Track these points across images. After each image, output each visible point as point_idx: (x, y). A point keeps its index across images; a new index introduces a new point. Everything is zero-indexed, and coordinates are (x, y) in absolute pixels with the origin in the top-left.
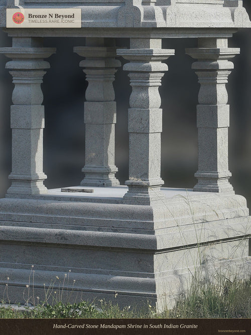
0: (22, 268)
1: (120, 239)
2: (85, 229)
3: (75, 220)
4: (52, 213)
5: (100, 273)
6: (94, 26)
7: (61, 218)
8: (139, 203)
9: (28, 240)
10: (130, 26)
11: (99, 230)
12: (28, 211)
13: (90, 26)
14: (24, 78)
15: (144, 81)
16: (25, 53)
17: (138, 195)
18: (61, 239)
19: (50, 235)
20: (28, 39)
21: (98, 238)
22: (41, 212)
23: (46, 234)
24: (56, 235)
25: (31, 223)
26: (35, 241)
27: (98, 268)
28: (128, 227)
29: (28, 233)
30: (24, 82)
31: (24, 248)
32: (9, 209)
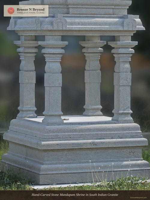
0: (66, 164)
1: (127, 142)
2: (104, 139)
3: (97, 134)
4: (82, 132)
6: (111, 29)
7: (89, 134)
8: (128, 123)
9: (73, 148)
10: (131, 29)
11: (112, 138)
12: (68, 132)
13: (108, 29)
15: (128, 58)
17: (126, 118)
18: (94, 145)
19: (87, 143)
21: (115, 143)
22: (76, 132)
23: (84, 143)
24: (90, 143)
25: (71, 138)
26: (77, 148)
27: (111, 159)
28: (128, 135)
29: (73, 144)
31: (66, 152)
32: (56, 132)
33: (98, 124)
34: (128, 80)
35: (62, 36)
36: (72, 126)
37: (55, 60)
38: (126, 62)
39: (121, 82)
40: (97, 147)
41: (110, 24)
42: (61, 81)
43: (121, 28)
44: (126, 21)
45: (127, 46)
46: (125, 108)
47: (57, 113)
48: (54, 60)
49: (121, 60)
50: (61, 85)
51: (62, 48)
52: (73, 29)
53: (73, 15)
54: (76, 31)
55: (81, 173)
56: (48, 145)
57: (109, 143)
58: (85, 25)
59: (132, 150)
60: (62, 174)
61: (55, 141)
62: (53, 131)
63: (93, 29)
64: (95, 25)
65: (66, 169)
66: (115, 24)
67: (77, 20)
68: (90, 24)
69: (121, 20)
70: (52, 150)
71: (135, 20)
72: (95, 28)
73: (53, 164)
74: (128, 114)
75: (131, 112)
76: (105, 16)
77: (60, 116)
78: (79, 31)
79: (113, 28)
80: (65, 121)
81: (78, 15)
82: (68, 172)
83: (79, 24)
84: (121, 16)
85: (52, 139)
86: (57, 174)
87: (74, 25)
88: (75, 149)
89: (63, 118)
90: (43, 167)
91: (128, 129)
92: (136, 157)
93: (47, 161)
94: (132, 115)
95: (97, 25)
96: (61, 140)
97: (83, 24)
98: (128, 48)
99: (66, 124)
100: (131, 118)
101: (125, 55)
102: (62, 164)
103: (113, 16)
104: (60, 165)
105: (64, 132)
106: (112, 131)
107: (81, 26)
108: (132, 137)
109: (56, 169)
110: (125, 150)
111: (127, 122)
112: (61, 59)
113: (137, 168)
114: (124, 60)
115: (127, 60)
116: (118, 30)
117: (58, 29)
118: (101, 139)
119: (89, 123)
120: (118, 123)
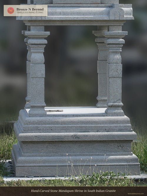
0: (46, 156)
1: (113, 136)
2: (88, 132)
3: (81, 127)
4: (65, 124)
5: (98, 155)
6: (95, 19)
7: (72, 127)
8: (117, 116)
9: (54, 140)
10: (118, 19)
11: (97, 131)
12: (49, 124)
13: (92, 19)
14: (39, 49)
15: (118, 49)
16: (44, 34)
17: (116, 111)
18: (76, 138)
19: (68, 136)
20: (42, 27)
21: (99, 136)
22: (58, 124)
23: (65, 136)
24: (72, 136)
25: (52, 130)
26: (58, 140)
27: (97, 152)
28: (116, 129)
29: (53, 136)
30: (39, 51)
31: (47, 145)
32: (36, 123)
33: (84, 116)
34: (118, 71)
35: (45, 26)
36: (54, 118)
37: (38, 51)
38: (116, 53)
39: (111, 73)
40: (80, 140)
41: (94, 14)
42: (43, 72)
43: (106, 18)
44: (112, 10)
45: (116, 37)
46: (116, 100)
47: (39, 105)
48: (36, 51)
49: (110, 51)
50: (44, 76)
51: (45, 38)
52: (54, 19)
53: (57, 5)
54: (58, 21)
55: (61, 166)
56: (26, 137)
57: (93, 136)
58: (67, 15)
59: (121, 144)
60: (40, 166)
61: (34, 132)
62: (33, 123)
63: (76, 19)
64: (78, 15)
65: (44, 161)
66: (101, 13)
67: (59, 10)
68: (72, 14)
69: (108, 9)
70: (30, 142)
71: (122, 10)
72: (77, 18)
73: (33, 156)
74: (118, 106)
75: (122, 104)
76: (92, 5)
77: (43, 107)
78: (62, 21)
79: (98, 18)
80: (48, 113)
81: (62, 5)
82: (47, 164)
83: (60, 14)
84: (110, 5)
85: (31, 130)
86: (35, 166)
87: (55, 15)
88: (56, 141)
89: (47, 109)
90: (20, 158)
91: (117, 122)
92: (124, 151)
93: (27, 153)
94: (123, 108)
95: (80, 15)
96: (40, 132)
97: (64, 14)
98: (119, 38)
99: (49, 116)
100: (122, 111)
101: (114, 46)
102: (42, 156)
103: (100, 5)
104: (39, 158)
105: (45, 124)
106: (98, 124)
107: (63, 16)
108: (121, 130)
109: (34, 162)
110: (112, 144)
111: (117, 114)
112: (44, 49)
113: (124, 162)
114: (114, 51)
115: (118, 51)
116: (104, 19)
117: (37, 20)
118: (85, 132)
119: (74, 116)
120: (107, 116)
